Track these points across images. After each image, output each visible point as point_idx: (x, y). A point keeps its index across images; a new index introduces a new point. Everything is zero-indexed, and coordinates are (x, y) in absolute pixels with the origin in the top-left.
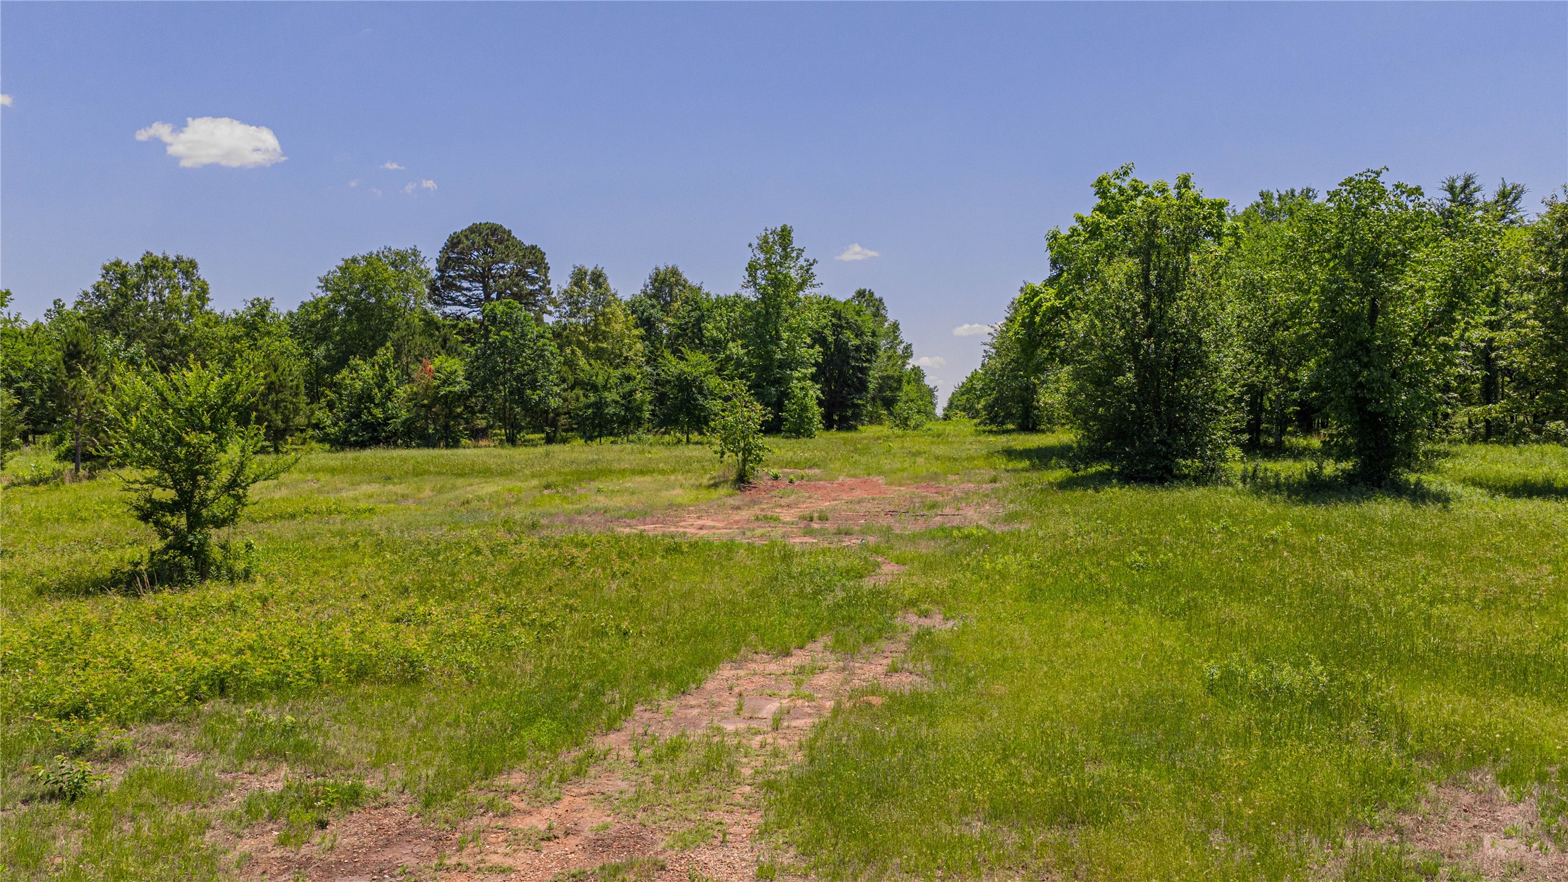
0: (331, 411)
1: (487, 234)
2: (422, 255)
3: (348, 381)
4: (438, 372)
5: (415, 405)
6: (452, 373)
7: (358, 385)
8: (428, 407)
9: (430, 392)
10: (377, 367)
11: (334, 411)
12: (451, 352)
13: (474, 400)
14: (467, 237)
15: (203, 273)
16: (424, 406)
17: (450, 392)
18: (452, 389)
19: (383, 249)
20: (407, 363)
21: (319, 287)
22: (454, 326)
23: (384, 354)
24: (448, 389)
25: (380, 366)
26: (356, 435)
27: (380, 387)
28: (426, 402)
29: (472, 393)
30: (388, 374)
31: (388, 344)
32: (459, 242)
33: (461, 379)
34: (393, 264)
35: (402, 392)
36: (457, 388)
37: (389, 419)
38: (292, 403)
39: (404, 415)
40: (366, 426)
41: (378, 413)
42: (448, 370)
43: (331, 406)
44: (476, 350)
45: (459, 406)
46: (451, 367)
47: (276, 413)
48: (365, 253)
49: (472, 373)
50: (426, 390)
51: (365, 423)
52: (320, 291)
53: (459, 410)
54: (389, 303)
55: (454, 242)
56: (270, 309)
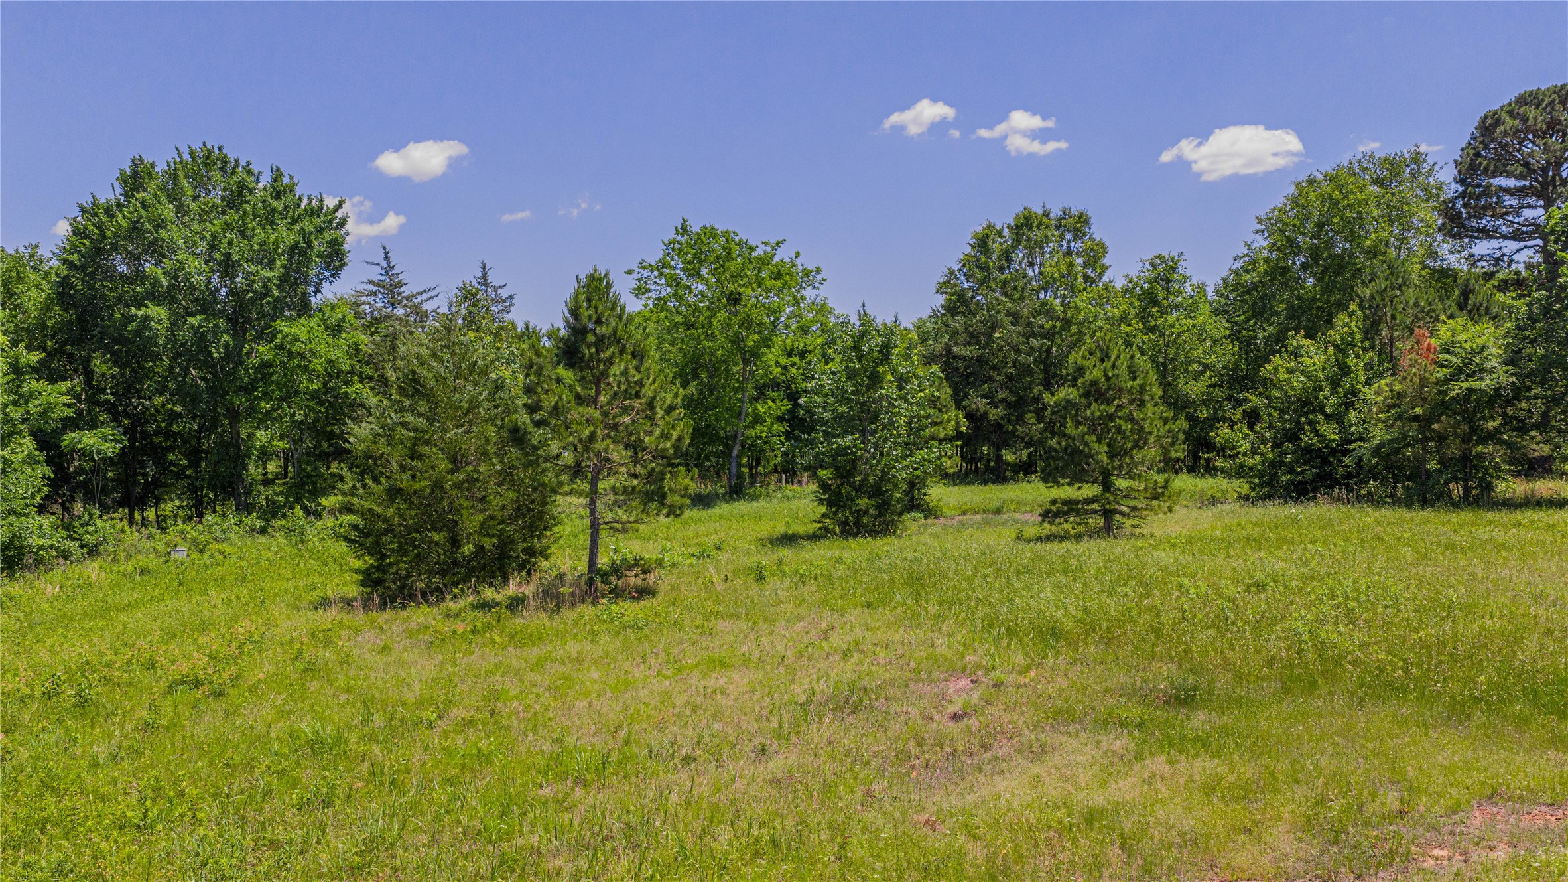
0: (1251, 428)
1: (1552, 103)
2: (1430, 161)
3: (1282, 375)
4: (1448, 352)
5: (1399, 417)
6: (1474, 352)
7: (1299, 381)
8: (1424, 422)
9: (1430, 392)
10: (1331, 350)
11: (1257, 428)
12: (1476, 313)
13: (1524, 405)
14: (1511, 113)
15: (1097, 231)
16: (1416, 418)
17: (1471, 391)
18: (1473, 384)
19: (1359, 156)
20: (1391, 339)
21: (1257, 232)
22: (1489, 276)
23: (1346, 324)
24: (1465, 385)
25: (1336, 346)
26: (1291, 471)
27: (1335, 383)
28: (1419, 411)
29: (1518, 392)
30: (1351, 361)
31: (1353, 306)
32: (1498, 122)
33: (1494, 363)
34: (1378, 182)
35: (1376, 393)
36: (1486, 383)
37: (1351, 442)
38: (1130, 419)
39: (1378, 434)
40: (1309, 454)
41: (1330, 431)
42: (1468, 346)
43: (1252, 417)
44: (1530, 305)
45: (1493, 418)
46: (1473, 340)
47: (1099, 440)
48: (1328, 168)
49: (1519, 351)
50: (1422, 386)
51: (1308, 450)
52: (1259, 238)
53: (1491, 425)
54: (1368, 242)
55: (1488, 126)
56: (1180, 269)
